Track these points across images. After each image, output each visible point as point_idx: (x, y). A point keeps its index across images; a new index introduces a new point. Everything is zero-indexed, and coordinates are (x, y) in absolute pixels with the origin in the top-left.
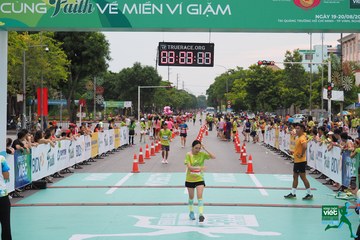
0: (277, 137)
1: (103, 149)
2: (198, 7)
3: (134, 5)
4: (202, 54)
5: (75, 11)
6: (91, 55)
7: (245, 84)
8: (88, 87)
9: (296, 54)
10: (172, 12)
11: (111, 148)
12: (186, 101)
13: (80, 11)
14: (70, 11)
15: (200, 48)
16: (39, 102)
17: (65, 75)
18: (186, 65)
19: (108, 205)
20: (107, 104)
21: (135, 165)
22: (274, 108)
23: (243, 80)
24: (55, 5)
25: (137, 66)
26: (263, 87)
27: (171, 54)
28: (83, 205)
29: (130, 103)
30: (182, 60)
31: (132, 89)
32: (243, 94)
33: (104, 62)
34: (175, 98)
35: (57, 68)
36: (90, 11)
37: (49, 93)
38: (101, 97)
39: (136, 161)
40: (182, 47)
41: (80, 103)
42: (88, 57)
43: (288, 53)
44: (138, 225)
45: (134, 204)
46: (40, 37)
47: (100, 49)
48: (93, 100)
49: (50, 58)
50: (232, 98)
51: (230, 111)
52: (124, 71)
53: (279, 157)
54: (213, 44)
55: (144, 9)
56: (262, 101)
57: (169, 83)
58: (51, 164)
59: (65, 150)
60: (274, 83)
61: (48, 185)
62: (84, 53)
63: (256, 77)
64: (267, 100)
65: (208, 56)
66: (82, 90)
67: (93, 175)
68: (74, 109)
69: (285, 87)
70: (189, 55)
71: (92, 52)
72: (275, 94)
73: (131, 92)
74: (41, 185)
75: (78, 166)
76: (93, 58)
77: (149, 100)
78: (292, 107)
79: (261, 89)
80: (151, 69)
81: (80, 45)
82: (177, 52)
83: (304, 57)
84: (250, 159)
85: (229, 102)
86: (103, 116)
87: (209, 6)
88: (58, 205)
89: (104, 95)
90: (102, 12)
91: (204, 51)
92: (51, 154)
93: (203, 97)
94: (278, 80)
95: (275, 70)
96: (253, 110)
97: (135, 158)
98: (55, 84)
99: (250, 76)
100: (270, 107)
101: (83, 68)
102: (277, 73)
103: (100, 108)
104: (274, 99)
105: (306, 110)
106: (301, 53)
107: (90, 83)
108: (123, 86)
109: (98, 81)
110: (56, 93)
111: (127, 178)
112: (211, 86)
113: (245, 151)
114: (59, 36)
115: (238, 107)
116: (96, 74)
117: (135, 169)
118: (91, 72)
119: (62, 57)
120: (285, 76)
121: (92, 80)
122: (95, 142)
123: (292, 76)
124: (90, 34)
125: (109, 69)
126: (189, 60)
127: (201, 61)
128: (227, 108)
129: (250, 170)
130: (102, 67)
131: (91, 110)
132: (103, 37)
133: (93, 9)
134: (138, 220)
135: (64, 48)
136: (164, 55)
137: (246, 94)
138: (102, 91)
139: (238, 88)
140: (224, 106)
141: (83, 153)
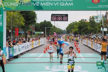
0: (87, 42)
1: (35, 46)
2: (63, 3)
3: (44, 3)
4: (64, 18)
5: (26, 5)
6: (31, 18)
8: (30, 28)
9: (93, 17)
10: (55, 5)
11: (37, 46)
12: (60, 31)
13: (28, 5)
14: (25, 5)
15: (64, 15)
16: (16, 32)
17: (23, 24)
18: (60, 21)
19: (37, 63)
20: (36, 33)
21: (45, 51)
22: (86, 34)
23: (77, 25)
24: (20, 3)
25: (45, 21)
27: (55, 17)
28: (29, 63)
29: (43, 32)
30: (59, 19)
31: (43, 28)
32: (77, 29)
33: (35, 20)
34: (57, 31)
35: (21, 22)
36: (31, 5)
37: (19, 29)
38: (34, 30)
39: (45, 50)
40: (58, 15)
41: (28, 32)
42: (30, 19)
43: (90, 17)
44: (45, 69)
45: (44, 63)
46: (16, 13)
47: (34, 16)
48: (32, 31)
49: (19, 19)
50: (74, 30)
51: (73, 34)
52: (41, 23)
53: (88, 48)
54: (68, 15)
55: (47, 4)
56: (83, 31)
57: (55, 26)
58: (20, 51)
59: (24, 47)
60: (86, 26)
61: (19, 57)
62: (29, 17)
63: (81, 24)
64: (84, 31)
65: (66, 18)
66: (29, 28)
67: (32, 54)
68: (26, 34)
69: (90, 27)
70: (61, 18)
71: (32, 17)
72: (86, 29)
73: (43, 29)
74: (16, 57)
75: (28, 51)
76: (32, 19)
77: (49, 31)
78: (92, 33)
79: (82, 28)
80: (49, 22)
81: (28, 15)
82: (57, 17)
83: (95, 18)
84: (79, 49)
86: (35, 36)
87: (67, 3)
88: (22, 63)
89: (35, 30)
90: (34, 5)
91: (65, 17)
92: (19, 48)
93: (65, 30)
94: (87, 25)
95: (86, 22)
96: (80, 34)
98: (21, 27)
99: (79, 24)
100: (85, 33)
101: (29, 22)
102: (87, 23)
103: (34, 34)
104: (86, 31)
105: (96, 34)
106: (94, 17)
107: (31, 26)
108: (41, 27)
109: (33, 26)
110: (21, 29)
111: (42, 55)
112: (67, 27)
113: (77, 47)
114: (22, 12)
115: (75, 33)
116: (33, 24)
117: (45, 52)
118: (31, 23)
119: (22, 19)
120: (90, 24)
121: (32, 26)
122: (32, 44)
123: (91, 24)
124: (31, 12)
125: (36, 22)
126: (61, 19)
127: (64, 19)
128: (72, 33)
129: (79, 52)
130: (35, 21)
131: (31, 34)
132: (35, 13)
133: (32, 4)
134: (46, 67)
135: (23, 16)
136: (53, 18)
137: (78, 29)
138: (35, 29)
139: (75, 27)
140: (71, 33)
141: (29, 47)
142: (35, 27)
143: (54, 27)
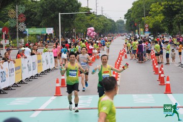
1: (26, 74)
7: (161, 8)
8: (10, 15)
11: (34, 73)
12: (105, 25)
20: (29, 31)
21: (57, 88)
23: (160, 4)
26: (178, 10)
29: (52, 29)
31: (53, 15)
32: (160, 18)
38: (23, 24)
39: (59, 85)
41: (3, 31)
48: (15, 28)
50: (149, 21)
51: (147, 34)
56: (178, 24)
67: (18, 99)
73: (52, 19)
77: (70, 26)
79: (177, 12)
84: (168, 79)
85: (147, 26)
86: (25, 42)
89: (26, 22)
93: (122, 22)
96: (171, 32)
97: (57, 82)
103: (23, 35)
107: (12, 11)
108: (45, 14)
109: (20, 9)
111: (50, 101)
112: (129, 11)
113: (162, 73)
115: (155, 31)
116: (18, 3)
117: (58, 93)
121: (14, 8)
122: (18, 68)
128: (144, 31)
129: (168, 90)
131: (14, 37)
137: (163, 17)
138: (24, 19)
139: (155, 12)
140: (142, 30)
141: (8, 79)
142: (26, 13)
143: (88, 12)
